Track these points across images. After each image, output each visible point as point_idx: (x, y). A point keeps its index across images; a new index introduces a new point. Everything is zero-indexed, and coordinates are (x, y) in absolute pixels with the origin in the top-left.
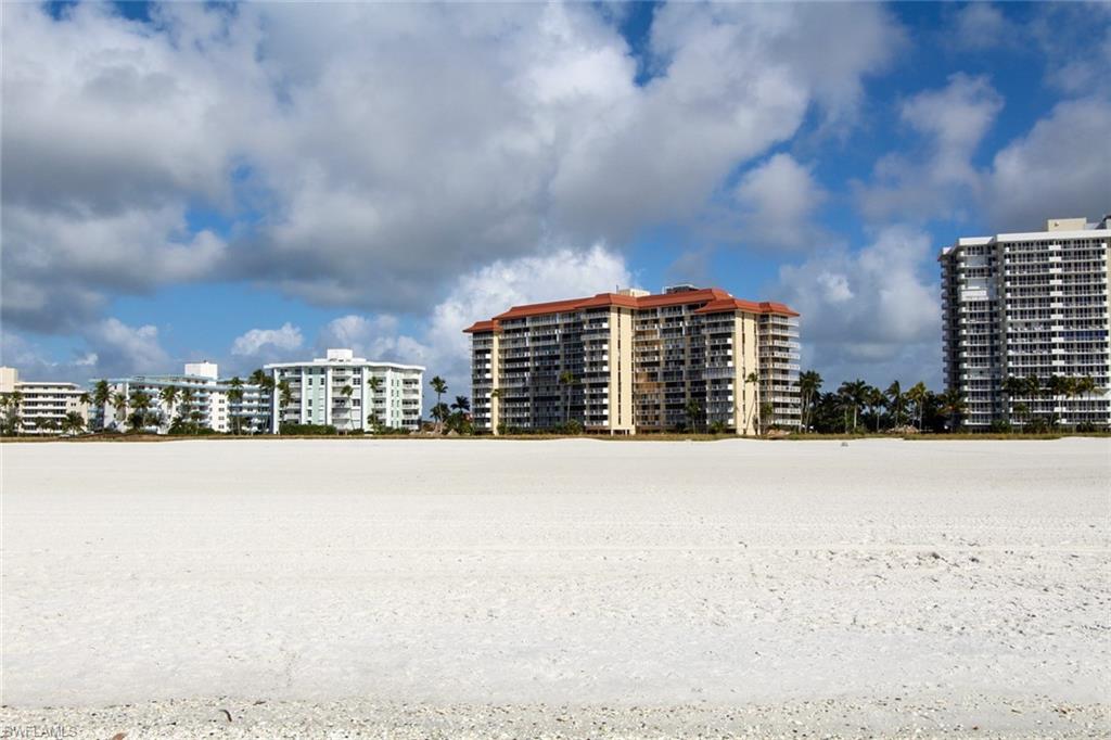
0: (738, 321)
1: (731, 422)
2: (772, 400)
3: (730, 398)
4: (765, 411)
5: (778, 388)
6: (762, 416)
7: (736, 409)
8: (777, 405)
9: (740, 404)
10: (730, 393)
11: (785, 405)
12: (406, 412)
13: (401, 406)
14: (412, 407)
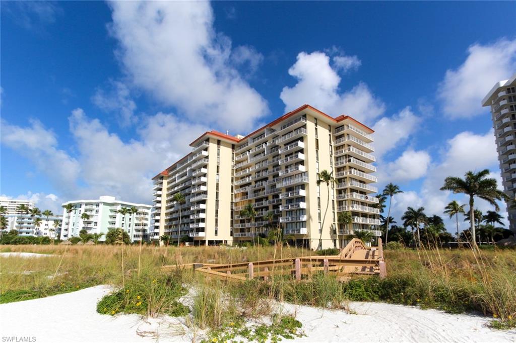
0: (310, 125)
1: (303, 231)
2: (351, 209)
3: (303, 205)
4: (344, 220)
5: (357, 196)
6: (341, 226)
7: (310, 217)
8: (355, 214)
9: (314, 212)
10: (303, 199)
11: (364, 215)
12: (138, 230)
13: (133, 227)
14: (141, 227)
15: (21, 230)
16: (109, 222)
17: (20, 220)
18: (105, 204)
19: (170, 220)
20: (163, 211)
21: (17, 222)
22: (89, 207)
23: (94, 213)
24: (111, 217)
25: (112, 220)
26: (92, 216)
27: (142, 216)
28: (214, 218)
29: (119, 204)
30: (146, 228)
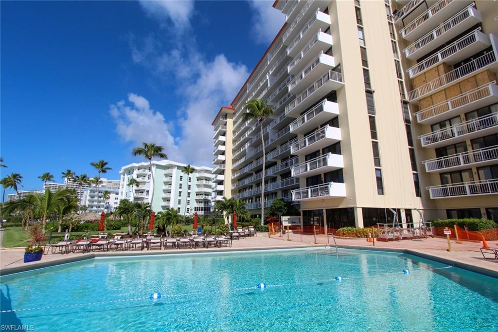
12: (198, 201)
13: (193, 197)
14: (203, 197)
15: (92, 204)
16: (164, 190)
17: (92, 194)
18: (158, 166)
19: (240, 179)
20: (229, 167)
21: (89, 196)
22: (141, 171)
23: (146, 179)
24: (166, 183)
25: (166, 187)
26: (144, 183)
27: (204, 182)
28: (369, 140)
29: (175, 166)
30: (209, 198)
